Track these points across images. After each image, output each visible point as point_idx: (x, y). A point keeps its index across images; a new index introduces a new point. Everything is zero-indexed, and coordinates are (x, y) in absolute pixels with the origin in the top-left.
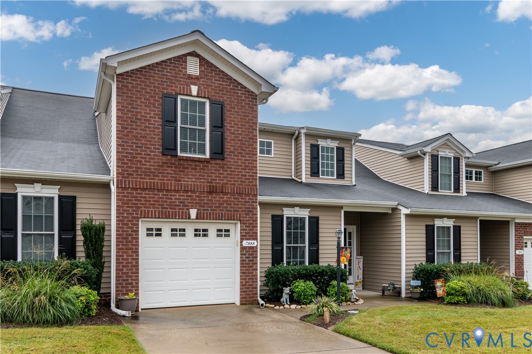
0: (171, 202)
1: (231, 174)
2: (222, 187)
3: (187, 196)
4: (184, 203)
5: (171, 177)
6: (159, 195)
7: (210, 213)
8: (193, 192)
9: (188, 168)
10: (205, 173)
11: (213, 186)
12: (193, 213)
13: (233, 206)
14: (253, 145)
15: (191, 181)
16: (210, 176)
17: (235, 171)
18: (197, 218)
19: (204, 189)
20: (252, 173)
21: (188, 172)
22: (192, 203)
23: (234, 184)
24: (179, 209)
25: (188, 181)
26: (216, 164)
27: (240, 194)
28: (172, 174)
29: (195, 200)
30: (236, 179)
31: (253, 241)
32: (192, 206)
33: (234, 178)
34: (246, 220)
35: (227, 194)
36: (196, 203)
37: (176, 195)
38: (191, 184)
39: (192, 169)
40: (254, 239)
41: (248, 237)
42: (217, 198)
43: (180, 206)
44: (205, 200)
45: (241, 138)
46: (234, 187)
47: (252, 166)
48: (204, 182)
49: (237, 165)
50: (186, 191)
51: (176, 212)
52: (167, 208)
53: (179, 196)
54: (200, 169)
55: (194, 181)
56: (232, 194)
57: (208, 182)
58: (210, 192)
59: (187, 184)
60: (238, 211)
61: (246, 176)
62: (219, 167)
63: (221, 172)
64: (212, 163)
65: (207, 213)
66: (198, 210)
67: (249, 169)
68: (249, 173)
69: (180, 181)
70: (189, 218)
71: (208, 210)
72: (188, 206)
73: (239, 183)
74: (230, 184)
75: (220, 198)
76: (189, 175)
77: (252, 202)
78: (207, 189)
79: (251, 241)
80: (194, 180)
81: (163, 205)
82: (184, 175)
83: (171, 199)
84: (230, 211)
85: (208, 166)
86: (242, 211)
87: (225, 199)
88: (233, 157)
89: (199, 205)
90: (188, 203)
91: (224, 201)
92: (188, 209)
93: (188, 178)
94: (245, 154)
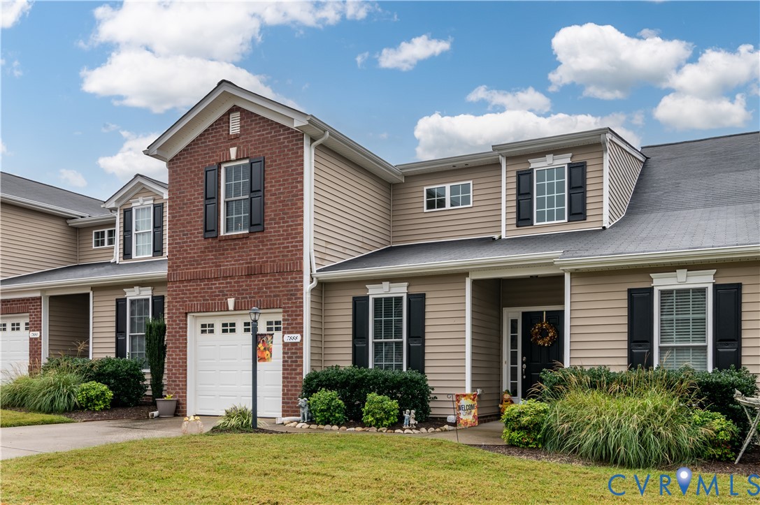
0: (211, 293)
1: (272, 249)
2: (261, 266)
3: (227, 283)
4: (223, 291)
5: (213, 263)
6: (201, 285)
7: (248, 301)
8: (232, 277)
9: (227, 250)
10: (244, 252)
11: (251, 267)
12: (231, 302)
13: (273, 289)
14: (296, 204)
15: (231, 265)
16: (249, 255)
17: (275, 244)
18: (235, 310)
19: (242, 273)
20: (296, 242)
21: (228, 254)
22: (231, 291)
23: (274, 261)
24: (219, 300)
25: (227, 265)
26: (255, 238)
27: (281, 273)
28: (212, 259)
29: (234, 286)
30: (277, 254)
31: (296, 335)
32: (231, 295)
33: (275, 253)
34: (288, 307)
35: (265, 275)
36: (235, 291)
37: (216, 284)
38: (230, 269)
39: (232, 249)
40: (297, 333)
41: (290, 330)
42: (256, 281)
43: (219, 295)
44: (243, 286)
45: (284, 197)
46: (274, 265)
47: (296, 234)
48: (243, 264)
49: (279, 236)
50: (225, 278)
51: (215, 303)
52: (208, 300)
53: (219, 284)
54: (239, 248)
55: (233, 265)
56: (272, 274)
57: (247, 263)
58: (249, 276)
59: (226, 269)
60: (278, 296)
61: (288, 247)
62: (259, 242)
63: (261, 247)
64: (251, 239)
65: (245, 301)
66: (237, 299)
67: (292, 238)
68: (292, 242)
69: (220, 266)
70: (228, 310)
71: (246, 298)
72: (227, 295)
73: (281, 258)
74: (271, 262)
75: (259, 281)
76: (228, 257)
77: (296, 282)
78: (245, 272)
79: (293, 335)
80: (233, 263)
81: (205, 296)
82: (224, 258)
83: (211, 288)
84: (270, 296)
85: (247, 243)
86: (284, 295)
87: (264, 282)
88: (273, 226)
89: (238, 293)
90: (227, 291)
91: (264, 284)
92: (226, 299)
93: (227, 262)
94: (288, 218)
